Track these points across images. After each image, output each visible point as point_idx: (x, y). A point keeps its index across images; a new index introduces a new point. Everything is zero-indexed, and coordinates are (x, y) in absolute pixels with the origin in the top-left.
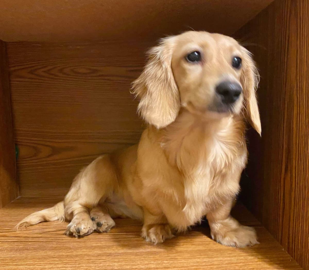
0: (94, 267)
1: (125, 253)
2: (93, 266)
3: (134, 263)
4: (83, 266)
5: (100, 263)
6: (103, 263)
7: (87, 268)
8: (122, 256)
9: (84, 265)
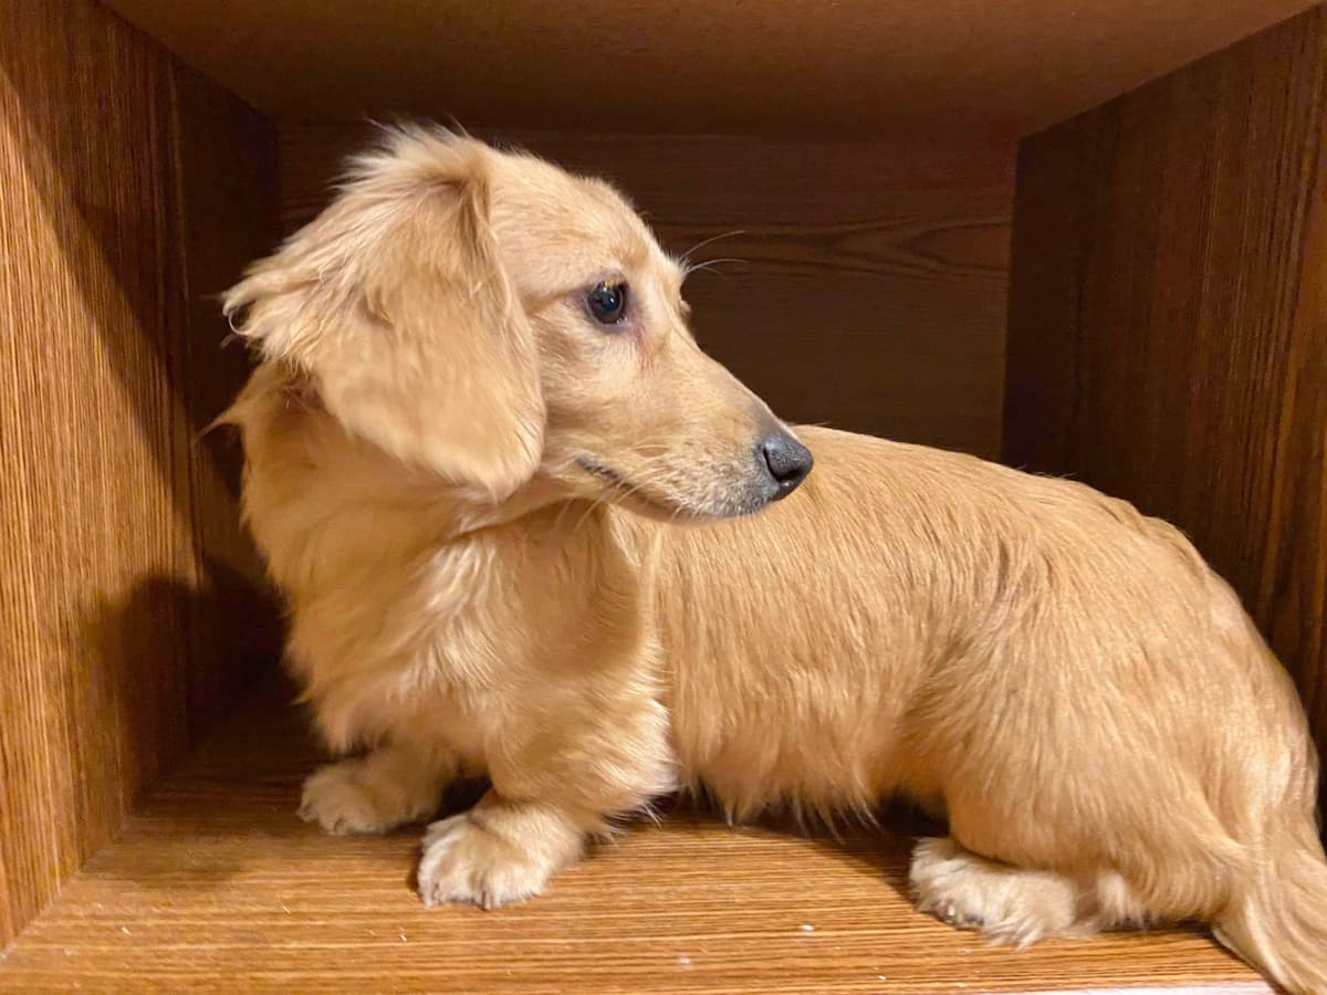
0: (662, 897)
1: (746, 849)
2: (659, 893)
3: (791, 885)
4: (623, 893)
5: (679, 884)
6: (686, 881)
7: (642, 897)
8: (738, 858)
9: (629, 890)
